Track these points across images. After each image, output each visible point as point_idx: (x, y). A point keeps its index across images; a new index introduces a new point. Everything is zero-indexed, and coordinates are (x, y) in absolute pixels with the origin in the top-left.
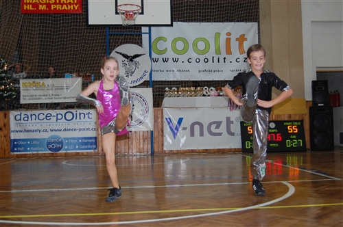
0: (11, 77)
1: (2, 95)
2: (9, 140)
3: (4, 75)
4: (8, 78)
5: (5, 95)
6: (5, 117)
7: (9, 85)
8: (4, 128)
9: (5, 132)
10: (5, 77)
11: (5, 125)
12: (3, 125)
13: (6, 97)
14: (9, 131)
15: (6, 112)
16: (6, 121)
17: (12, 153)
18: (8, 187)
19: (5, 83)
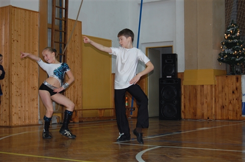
0: (243, 42)
1: (234, 60)
2: (240, 103)
3: (236, 40)
4: (240, 44)
5: (237, 60)
6: (237, 81)
7: (241, 50)
8: (236, 92)
9: (237, 95)
10: (236, 43)
11: (237, 89)
12: (235, 88)
13: (238, 62)
14: (241, 94)
15: (239, 76)
16: (238, 84)
17: (243, 116)
18: (240, 147)
19: (237, 48)
